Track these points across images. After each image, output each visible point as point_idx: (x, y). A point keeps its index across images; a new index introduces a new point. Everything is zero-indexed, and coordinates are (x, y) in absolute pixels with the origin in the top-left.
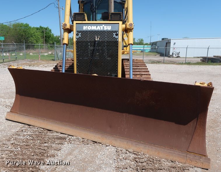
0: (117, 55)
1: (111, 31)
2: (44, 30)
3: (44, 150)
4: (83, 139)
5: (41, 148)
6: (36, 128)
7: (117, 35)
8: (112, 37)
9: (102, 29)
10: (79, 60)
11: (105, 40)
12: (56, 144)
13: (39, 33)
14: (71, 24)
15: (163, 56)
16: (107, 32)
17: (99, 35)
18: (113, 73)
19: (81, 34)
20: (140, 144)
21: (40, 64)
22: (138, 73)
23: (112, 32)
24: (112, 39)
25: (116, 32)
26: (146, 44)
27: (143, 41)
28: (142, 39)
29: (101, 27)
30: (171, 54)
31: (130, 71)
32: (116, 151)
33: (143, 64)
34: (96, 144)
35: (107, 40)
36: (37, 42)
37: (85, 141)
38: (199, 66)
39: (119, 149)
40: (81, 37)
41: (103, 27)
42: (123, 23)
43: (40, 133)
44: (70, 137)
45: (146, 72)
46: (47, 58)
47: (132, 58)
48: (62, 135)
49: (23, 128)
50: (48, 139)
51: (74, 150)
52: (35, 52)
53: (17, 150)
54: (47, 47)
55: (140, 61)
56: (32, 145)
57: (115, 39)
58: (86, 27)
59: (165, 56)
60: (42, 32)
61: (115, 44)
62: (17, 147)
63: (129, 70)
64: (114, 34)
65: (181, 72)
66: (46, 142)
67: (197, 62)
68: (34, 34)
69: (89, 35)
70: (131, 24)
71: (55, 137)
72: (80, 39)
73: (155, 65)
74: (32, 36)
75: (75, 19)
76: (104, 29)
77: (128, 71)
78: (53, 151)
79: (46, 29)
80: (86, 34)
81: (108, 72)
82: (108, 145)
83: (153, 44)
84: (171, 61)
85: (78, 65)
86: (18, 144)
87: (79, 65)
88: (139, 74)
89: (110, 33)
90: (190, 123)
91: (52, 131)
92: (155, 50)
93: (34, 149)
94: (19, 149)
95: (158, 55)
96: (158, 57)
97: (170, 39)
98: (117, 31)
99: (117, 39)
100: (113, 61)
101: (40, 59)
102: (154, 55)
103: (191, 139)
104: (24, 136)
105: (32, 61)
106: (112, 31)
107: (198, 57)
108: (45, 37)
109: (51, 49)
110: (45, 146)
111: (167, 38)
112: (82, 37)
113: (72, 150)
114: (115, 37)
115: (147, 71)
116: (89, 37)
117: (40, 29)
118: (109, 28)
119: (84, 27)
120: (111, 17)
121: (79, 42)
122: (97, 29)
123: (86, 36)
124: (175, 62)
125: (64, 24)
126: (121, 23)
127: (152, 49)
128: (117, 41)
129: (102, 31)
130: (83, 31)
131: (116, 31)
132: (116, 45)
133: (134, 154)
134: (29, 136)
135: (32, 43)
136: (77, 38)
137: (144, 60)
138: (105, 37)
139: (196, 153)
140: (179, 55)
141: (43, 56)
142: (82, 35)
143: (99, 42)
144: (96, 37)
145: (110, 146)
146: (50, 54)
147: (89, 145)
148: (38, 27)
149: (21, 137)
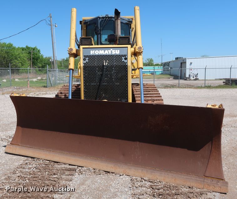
0: (127, 80)
1: (119, 55)
2: (32, 51)
3: (54, 181)
4: (94, 169)
5: (51, 179)
6: (41, 160)
7: (126, 59)
8: (120, 62)
9: (110, 53)
10: (86, 86)
11: (114, 64)
12: (66, 175)
13: (25, 55)
14: (78, 49)
15: (178, 79)
16: (115, 57)
17: (107, 59)
18: (123, 99)
19: (88, 58)
20: (155, 172)
21: (31, 92)
22: (150, 98)
23: (120, 57)
24: (121, 63)
25: (125, 57)
26: (157, 65)
27: (153, 61)
28: (151, 59)
29: (109, 51)
30: (187, 76)
31: (141, 97)
32: (131, 180)
33: (154, 89)
34: (109, 174)
35: (116, 64)
36: (22, 65)
37: (97, 171)
38: (221, 89)
39: (134, 178)
40: (88, 62)
41: (111, 52)
42: (132, 47)
43: (47, 165)
44: (80, 168)
45: (158, 98)
46: (37, 84)
47: (142, 82)
48: (71, 167)
49: (27, 161)
50: (56, 171)
51: (86, 181)
52: (20, 77)
53: (25, 182)
54: (35, 71)
55: (151, 86)
56: (40, 177)
57: (125, 63)
58: (94, 51)
59: (180, 79)
60: (29, 53)
61: (125, 68)
62: (25, 179)
63: (140, 95)
64: (123, 58)
65: (199, 98)
66: (55, 173)
67: (218, 85)
68: (19, 56)
69: (96, 59)
70: (140, 47)
71: (64, 168)
72: (87, 63)
73: (169, 89)
74: (16, 59)
75: (82, 43)
76: (112, 53)
77: (139, 97)
78: (64, 182)
79: (34, 49)
80: (94, 58)
81: (118, 98)
82: (122, 174)
83: (165, 65)
84: (188, 85)
85: (85, 91)
86: (25, 176)
87: (87, 91)
88: (150, 100)
89: (119, 57)
90: (206, 146)
91: (60, 163)
92: (169, 72)
93: (43, 180)
94: (27, 181)
95: (172, 78)
96: (171, 80)
97: (186, 59)
98: (126, 55)
99: (126, 63)
100: (122, 87)
101: (29, 86)
102: (167, 78)
103: (207, 162)
104: (29, 168)
105: (20, 89)
106: (121, 55)
107: (221, 79)
108: (33, 58)
109: (39, 73)
110: (54, 178)
111: (181, 57)
112: (90, 62)
113: (84, 180)
114: (124, 61)
115: (159, 96)
116: (96, 62)
117: (27, 49)
118: (117, 52)
119: (91, 51)
120: (120, 41)
121: (87, 68)
122: (105, 53)
123: (94, 61)
124: (192, 86)
125: (70, 49)
126: (129, 46)
127: (164, 70)
128: (126, 65)
129: (110, 55)
130: (91, 56)
131: (124, 55)
132: (126, 70)
133: (150, 182)
134: (35, 168)
135: (16, 66)
136: (84, 63)
137: (155, 84)
138: (114, 62)
139: (214, 177)
140: (198, 78)
141: (32, 82)
142: (90, 60)
143: (107, 66)
144: (105, 62)
145: (124, 175)
146: (40, 80)
147: (101, 175)
148: (24, 47)
149: (27, 170)
